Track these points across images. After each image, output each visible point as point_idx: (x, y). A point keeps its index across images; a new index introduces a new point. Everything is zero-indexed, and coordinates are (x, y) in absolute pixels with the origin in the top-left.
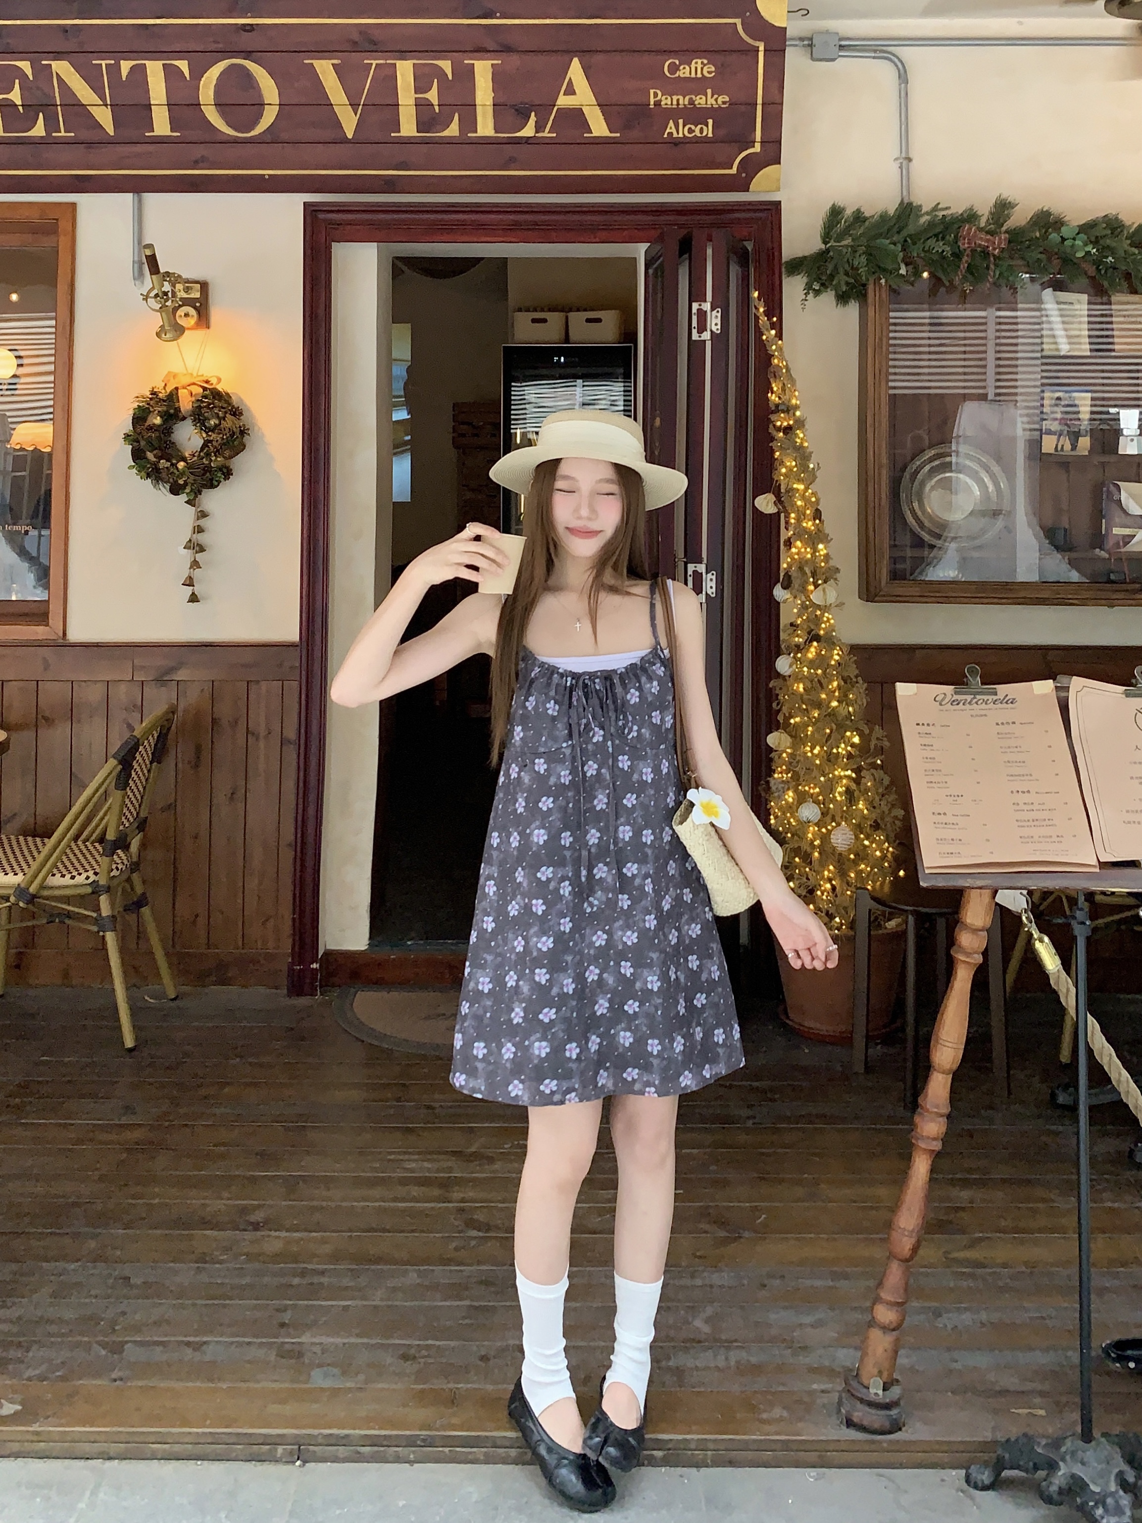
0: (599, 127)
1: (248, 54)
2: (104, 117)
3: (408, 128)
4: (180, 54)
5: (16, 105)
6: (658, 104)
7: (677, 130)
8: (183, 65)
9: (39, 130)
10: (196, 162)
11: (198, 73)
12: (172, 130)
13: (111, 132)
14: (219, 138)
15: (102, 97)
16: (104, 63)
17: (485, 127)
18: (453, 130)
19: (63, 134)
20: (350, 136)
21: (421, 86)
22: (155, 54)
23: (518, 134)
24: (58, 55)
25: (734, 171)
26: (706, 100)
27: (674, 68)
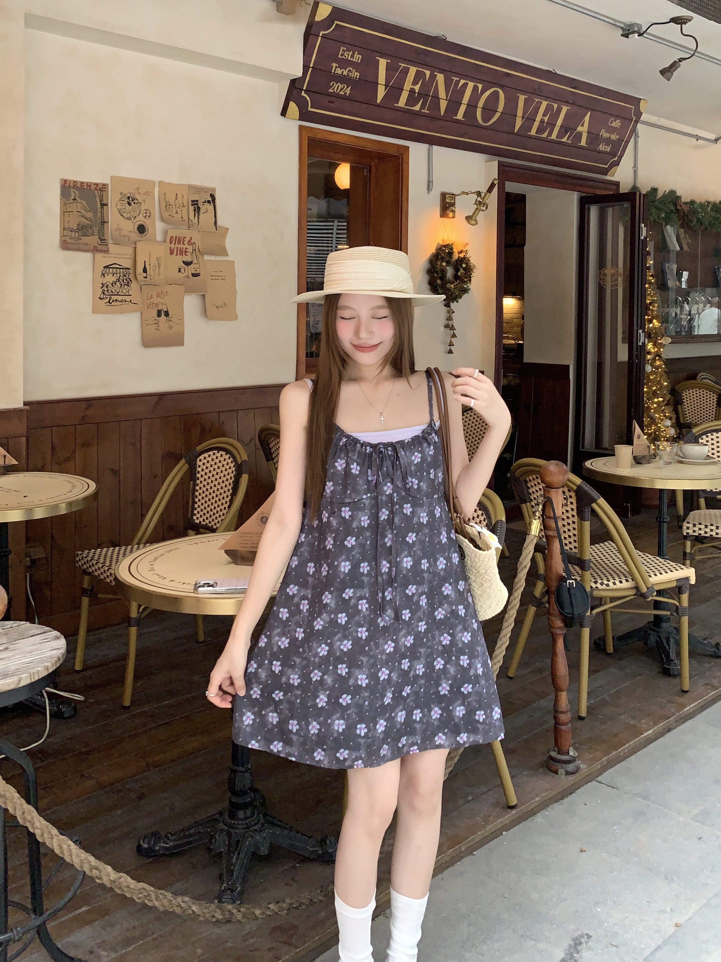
0: (583, 143)
1: (502, 87)
2: (443, 105)
3: (533, 132)
4: (481, 81)
5: (415, 92)
6: (602, 136)
7: (602, 147)
8: (480, 86)
9: (417, 108)
10: (464, 134)
11: (483, 91)
12: (463, 117)
13: (442, 114)
14: (477, 124)
15: (447, 96)
16: (455, 79)
17: (554, 136)
18: (545, 135)
19: (425, 111)
20: (516, 131)
21: (544, 115)
22: (473, 79)
23: (561, 140)
24: (442, 71)
25: (606, 167)
26: (614, 137)
27: (612, 122)
